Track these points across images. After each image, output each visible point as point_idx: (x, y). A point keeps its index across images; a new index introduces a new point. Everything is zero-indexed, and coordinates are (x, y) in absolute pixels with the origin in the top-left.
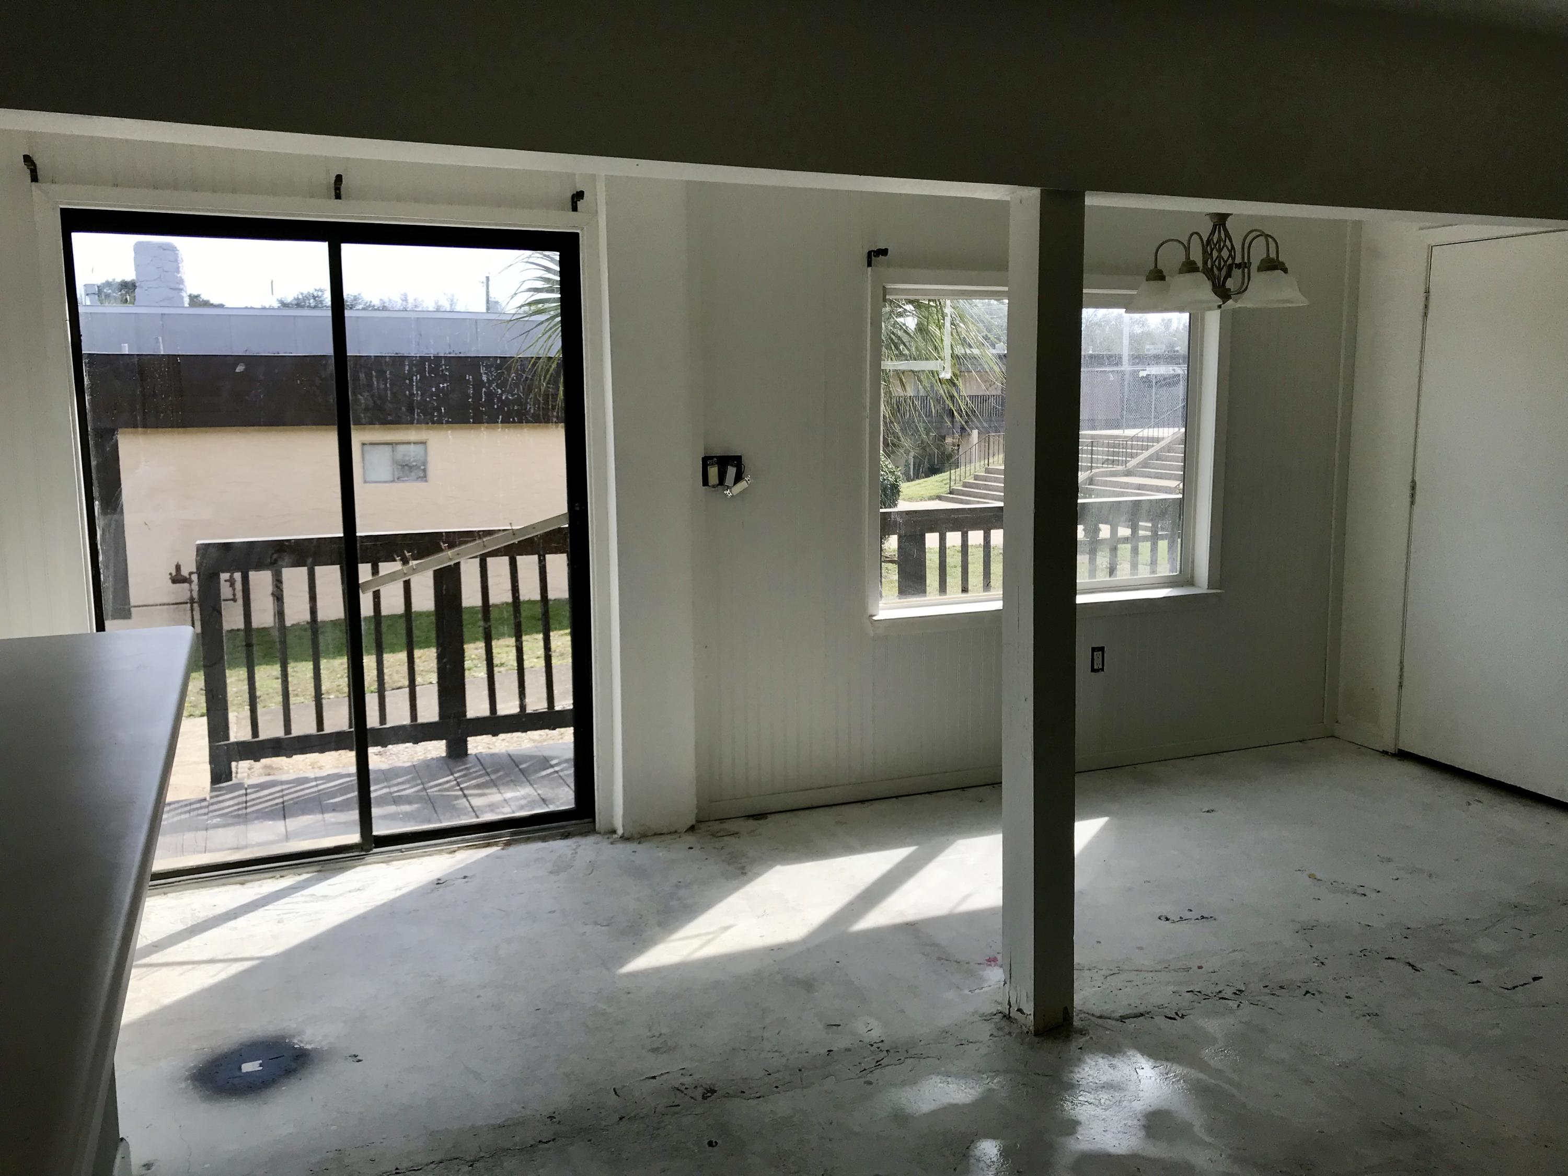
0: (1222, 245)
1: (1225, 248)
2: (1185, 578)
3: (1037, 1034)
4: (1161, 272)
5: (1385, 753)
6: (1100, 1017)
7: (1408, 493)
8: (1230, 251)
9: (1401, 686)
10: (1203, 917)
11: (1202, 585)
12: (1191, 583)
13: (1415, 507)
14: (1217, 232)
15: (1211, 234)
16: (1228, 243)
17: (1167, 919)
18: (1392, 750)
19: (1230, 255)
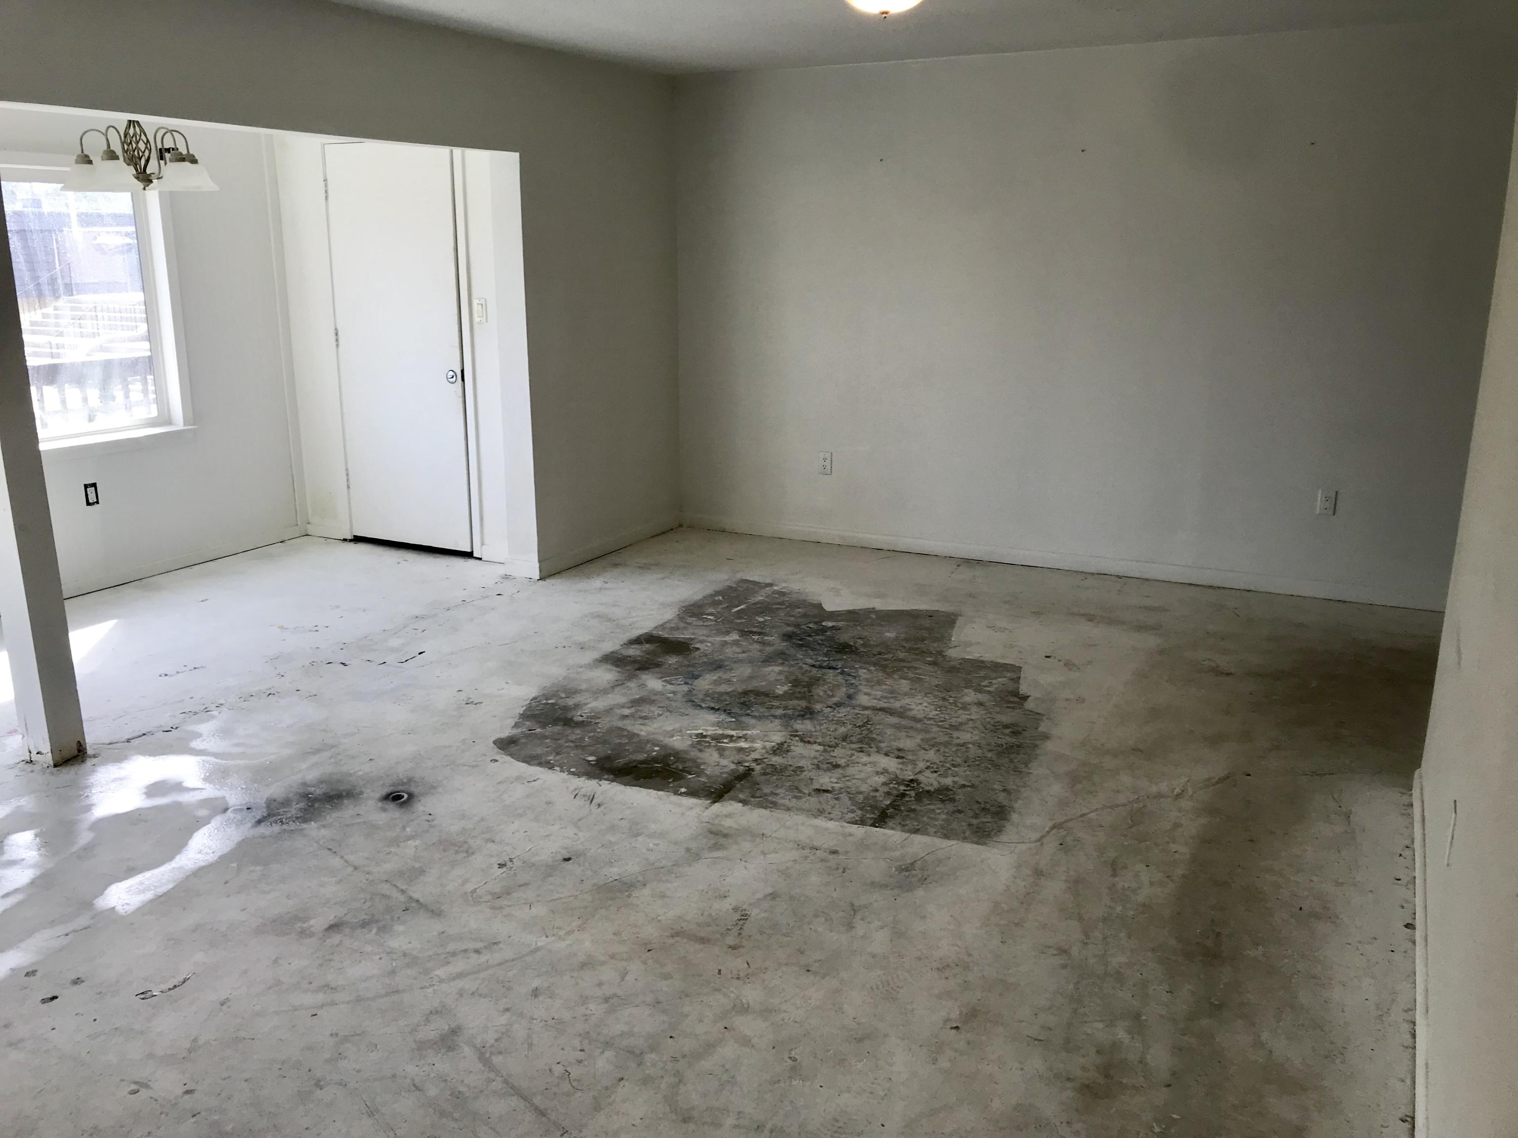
0: (138, 138)
1: (141, 141)
2: (165, 418)
3: (55, 766)
4: (87, 156)
5: (345, 540)
6: (110, 744)
7: (333, 337)
8: (146, 144)
9: (348, 487)
10: (195, 668)
11: (179, 424)
12: (169, 422)
13: (340, 349)
14: (132, 126)
15: (126, 128)
16: (143, 137)
17: (166, 675)
18: (349, 537)
19: (146, 148)
